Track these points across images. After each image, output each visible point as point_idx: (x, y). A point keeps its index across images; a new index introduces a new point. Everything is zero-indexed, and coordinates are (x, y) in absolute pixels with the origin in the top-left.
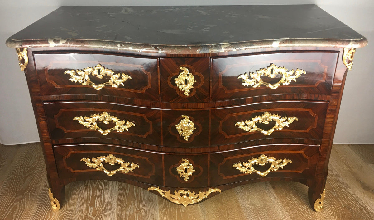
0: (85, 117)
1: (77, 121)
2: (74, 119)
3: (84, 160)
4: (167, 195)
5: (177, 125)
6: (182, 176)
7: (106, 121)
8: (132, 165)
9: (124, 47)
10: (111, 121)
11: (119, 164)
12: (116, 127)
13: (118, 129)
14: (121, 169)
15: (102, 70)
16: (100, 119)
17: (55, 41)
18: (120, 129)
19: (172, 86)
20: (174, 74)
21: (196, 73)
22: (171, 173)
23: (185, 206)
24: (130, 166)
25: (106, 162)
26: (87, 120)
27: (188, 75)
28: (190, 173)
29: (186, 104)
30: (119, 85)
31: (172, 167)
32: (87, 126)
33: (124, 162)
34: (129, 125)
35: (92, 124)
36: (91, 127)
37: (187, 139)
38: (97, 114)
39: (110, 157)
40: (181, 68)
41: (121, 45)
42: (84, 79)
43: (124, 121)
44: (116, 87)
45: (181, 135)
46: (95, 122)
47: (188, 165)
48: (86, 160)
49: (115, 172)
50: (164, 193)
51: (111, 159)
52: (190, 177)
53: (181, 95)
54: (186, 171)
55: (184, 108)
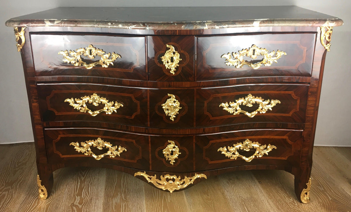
0: (76, 99)
1: (68, 103)
2: (65, 101)
3: (73, 144)
4: (153, 180)
5: (163, 104)
6: (168, 158)
7: (96, 103)
8: (119, 149)
9: (114, 25)
10: (100, 103)
11: (107, 148)
12: (105, 109)
13: (107, 111)
14: (109, 153)
15: (93, 50)
16: (90, 101)
17: (51, 21)
18: (109, 111)
19: (159, 65)
20: (161, 52)
21: (182, 51)
22: (157, 156)
23: (171, 192)
24: (117, 150)
25: (95, 147)
26: (78, 102)
27: (174, 53)
28: (176, 156)
29: (172, 82)
30: (108, 64)
31: (158, 150)
32: (77, 108)
33: (111, 146)
34: (118, 105)
35: (82, 106)
36: (81, 109)
37: (173, 120)
38: (87, 96)
39: (99, 141)
40: (168, 46)
41: (112, 24)
42: (76, 60)
43: (113, 102)
44: (106, 66)
45: (167, 115)
46: (85, 104)
47: (174, 147)
48: (75, 144)
49: (102, 156)
50: (150, 178)
51: (99, 143)
52: (175, 159)
53: (167, 73)
54: (172, 153)
55: (170, 86)
